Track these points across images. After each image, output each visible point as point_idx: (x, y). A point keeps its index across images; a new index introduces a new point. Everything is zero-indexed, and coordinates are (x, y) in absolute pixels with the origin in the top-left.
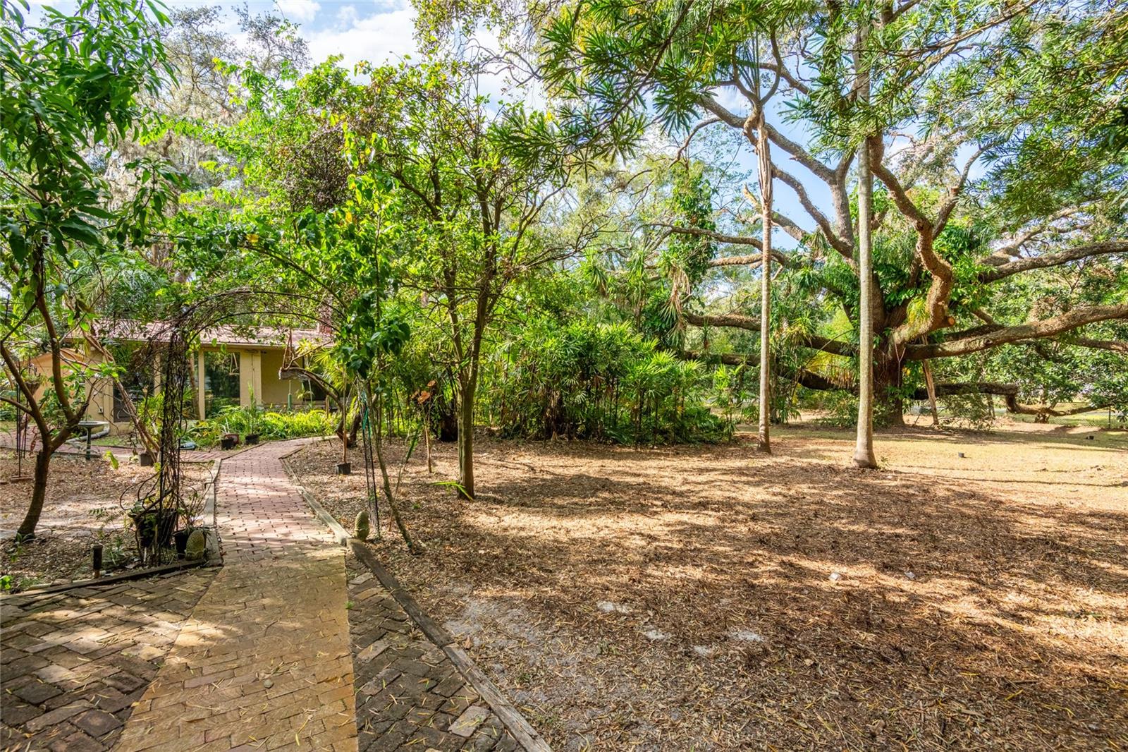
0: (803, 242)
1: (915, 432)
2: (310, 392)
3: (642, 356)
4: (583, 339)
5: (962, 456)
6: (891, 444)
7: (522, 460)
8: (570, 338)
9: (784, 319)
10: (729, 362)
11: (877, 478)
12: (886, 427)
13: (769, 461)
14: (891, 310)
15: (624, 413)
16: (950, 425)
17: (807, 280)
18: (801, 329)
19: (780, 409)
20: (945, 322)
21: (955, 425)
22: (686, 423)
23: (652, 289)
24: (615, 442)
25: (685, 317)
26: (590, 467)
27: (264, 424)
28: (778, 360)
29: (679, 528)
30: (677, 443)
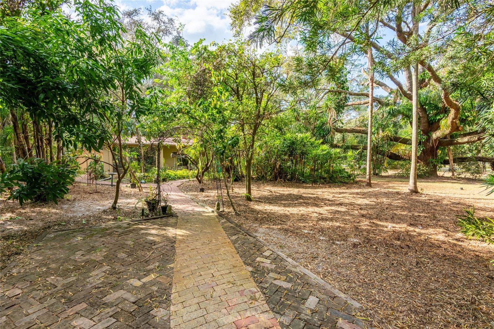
0: (390, 94)
1: (443, 179)
2: (182, 162)
3: (316, 146)
4: (290, 140)
5: (462, 189)
6: (429, 184)
7: (266, 188)
8: (285, 140)
9: (380, 129)
10: (354, 148)
11: (418, 196)
12: (428, 177)
13: (371, 190)
14: (432, 124)
15: (307, 170)
16: (460, 176)
17: (391, 111)
18: (388, 133)
19: (378, 169)
20: (457, 129)
21: (463, 176)
22: (334, 175)
23: (319, 117)
24: (304, 182)
25: (334, 129)
26: (295, 191)
27: (168, 174)
28: (377, 147)
29: (331, 211)
30: (330, 183)
